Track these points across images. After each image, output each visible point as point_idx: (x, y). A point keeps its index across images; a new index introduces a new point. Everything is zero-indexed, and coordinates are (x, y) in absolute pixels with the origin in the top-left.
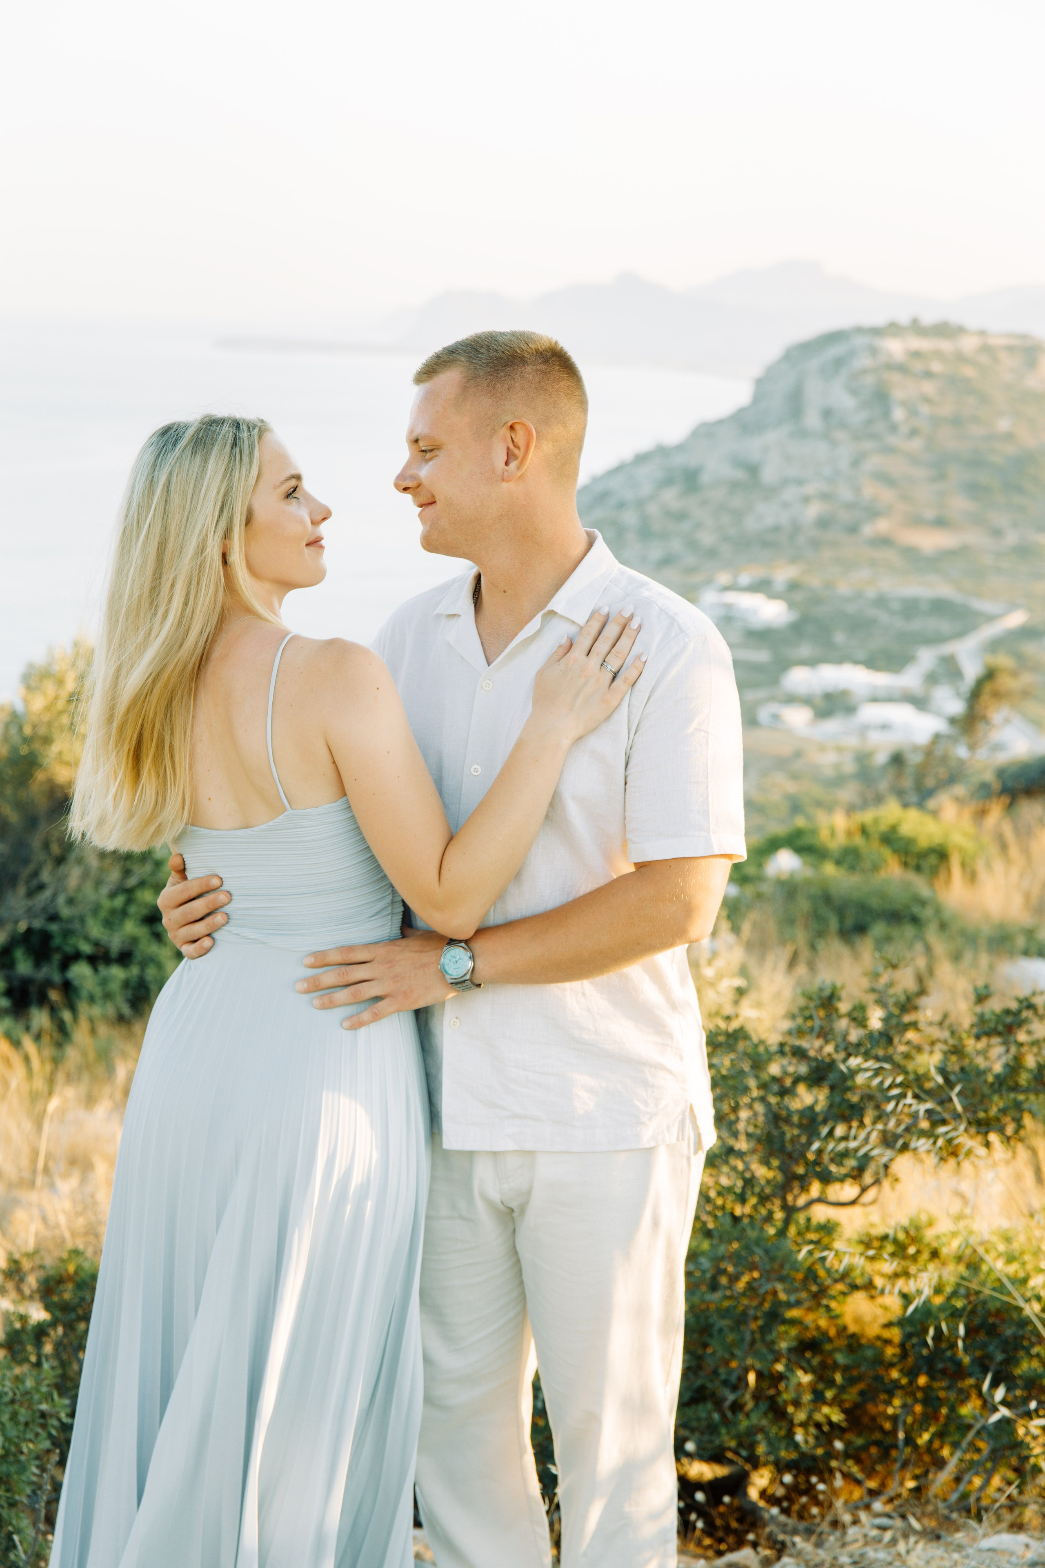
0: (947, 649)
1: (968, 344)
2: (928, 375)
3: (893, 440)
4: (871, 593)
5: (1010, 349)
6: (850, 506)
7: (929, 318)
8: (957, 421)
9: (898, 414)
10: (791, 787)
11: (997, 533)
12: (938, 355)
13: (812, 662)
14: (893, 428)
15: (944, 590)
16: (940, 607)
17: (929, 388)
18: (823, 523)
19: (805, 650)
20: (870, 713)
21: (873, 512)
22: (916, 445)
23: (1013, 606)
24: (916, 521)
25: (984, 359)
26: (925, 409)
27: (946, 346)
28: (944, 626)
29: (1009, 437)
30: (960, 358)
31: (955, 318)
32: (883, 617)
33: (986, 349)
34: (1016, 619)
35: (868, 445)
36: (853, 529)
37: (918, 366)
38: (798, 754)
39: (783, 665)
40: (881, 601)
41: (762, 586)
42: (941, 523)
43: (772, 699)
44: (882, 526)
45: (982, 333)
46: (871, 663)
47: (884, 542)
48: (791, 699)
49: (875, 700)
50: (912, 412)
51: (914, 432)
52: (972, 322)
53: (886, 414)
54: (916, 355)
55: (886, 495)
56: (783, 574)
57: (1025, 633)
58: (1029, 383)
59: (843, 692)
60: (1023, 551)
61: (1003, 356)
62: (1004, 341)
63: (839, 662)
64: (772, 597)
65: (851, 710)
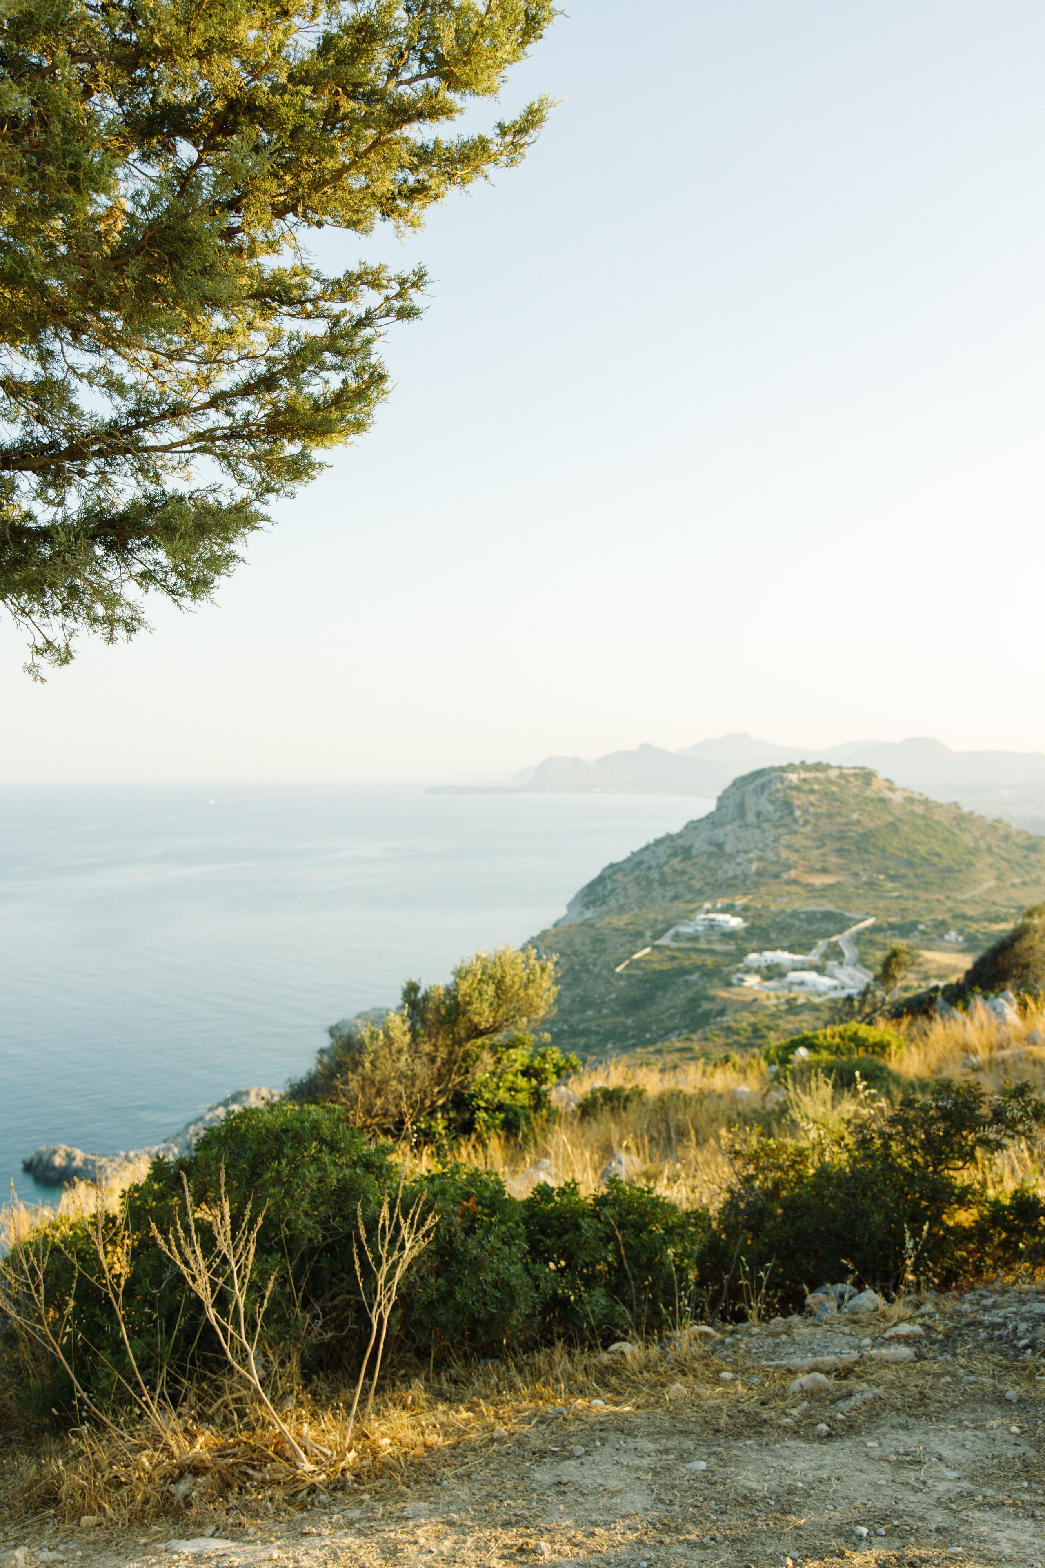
0: (834, 939)
1: (833, 774)
2: (812, 791)
3: (794, 827)
4: (789, 910)
5: (855, 775)
6: (773, 863)
7: (810, 761)
8: (830, 816)
9: (798, 813)
10: (752, 1019)
11: (856, 875)
12: (817, 780)
13: (760, 950)
14: (795, 821)
15: (830, 907)
16: (827, 916)
17: (813, 798)
18: (759, 873)
19: (755, 944)
20: (793, 976)
21: (789, 867)
22: (808, 828)
23: (868, 915)
24: (812, 870)
25: (842, 782)
26: (811, 809)
27: (821, 775)
28: (831, 927)
29: (858, 822)
30: (829, 781)
31: (825, 761)
32: (797, 924)
33: (841, 776)
34: (870, 922)
35: (781, 831)
36: (777, 876)
37: (806, 787)
38: (755, 1000)
39: (744, 953)
40: (795, 914)
41: (728, 909)
42: (824, 871)
43: (738, 970)
44: (793, 873)
45: (840, 767)
46: (791, 949)
47: (795, 882)
48: (748, 971)
49: (795, 970)
50: (806, 812)
51: (806, 822)
52: (834, 763)
53: (791, 813)
54: (805, 780)
55: (794, 857)
56: (740, 901)
57: (875, 929)
58: (868, 793)
59: (777, 965)
60: (870, 884)
61: (852, 779)
62: (852, 771)
63: (774, 949)
64: (735, 915)
65: (782, 975)
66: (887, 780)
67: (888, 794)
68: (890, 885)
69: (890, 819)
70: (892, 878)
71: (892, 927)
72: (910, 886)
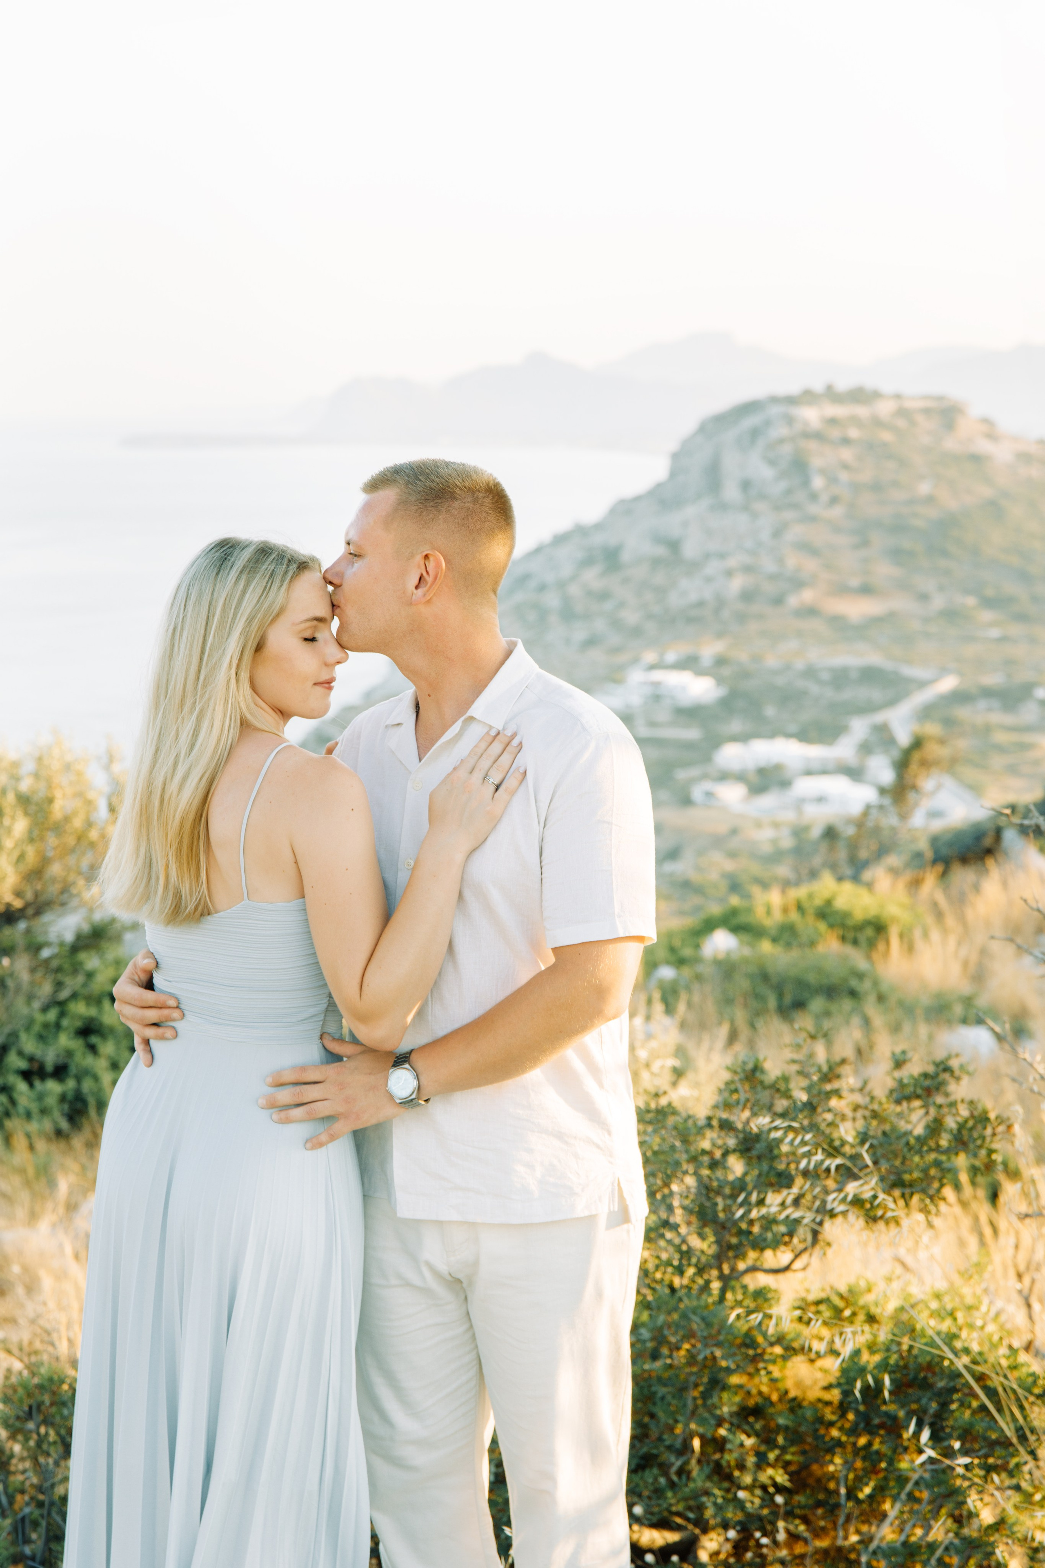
0: (879, 718)
1: (885, 409)
2: (846, 441)
3: (813, 509)
4: (800, 665)
5: (927, 411)
6: (773, 577)
7: (843, 384)
8: (877, 487)
9: (818, 482)
10: (729, 866)
11: (924, 597)
12: (855, 420)
13: (743, 738)
14: (814, 497)
15: (874, 658)
16: (870, 675)
17: (847, 454)
18: (747, 596)
19: (736, 726)
20: (805, 786)
21: (798, 584)
22: (837, 512)
23: (944, 671)
24: (842, 590)
25: (901, 423)
26: (844, 476)
27: (862, 411)
28: (876, 694)
29: (930, 500)
30: (877, 423)
31: (870, 383)
32: (814, 689)
33: (902, 412)
34: (948, 684)
35: (788, 515)
36: (778, 601)
37: (835, 433)
38: (734, 832)
39: (715, 742)
40: (810, 673)
41: (689, 663)
42: (866, 590)
43: (705, 777)
44: (808, 596)
45: (898, 397)
46: (803, 736)
47: (811, 612)
48: (724, 776)
49: (809, 773)
50: (832, 480)
51: (834, 500)
52: (887, 387)
53: (806, 482)
54: (832, 421)
55: (811, 565)
56: (709, 650)
57: (959, 697)
58: (950, 444)
59: (778, 768)
60: (951, 615)
61: (920, 419)
62: (920, 404)
63: (772, 735)
64: (700, 672)
65: (785, 784)
66: (986, 421)
67: (984, 446)
68: (987, 616)
69: (986, 492)
70: (988, 603)
71: (988, 693)
72: (1022, 618)
